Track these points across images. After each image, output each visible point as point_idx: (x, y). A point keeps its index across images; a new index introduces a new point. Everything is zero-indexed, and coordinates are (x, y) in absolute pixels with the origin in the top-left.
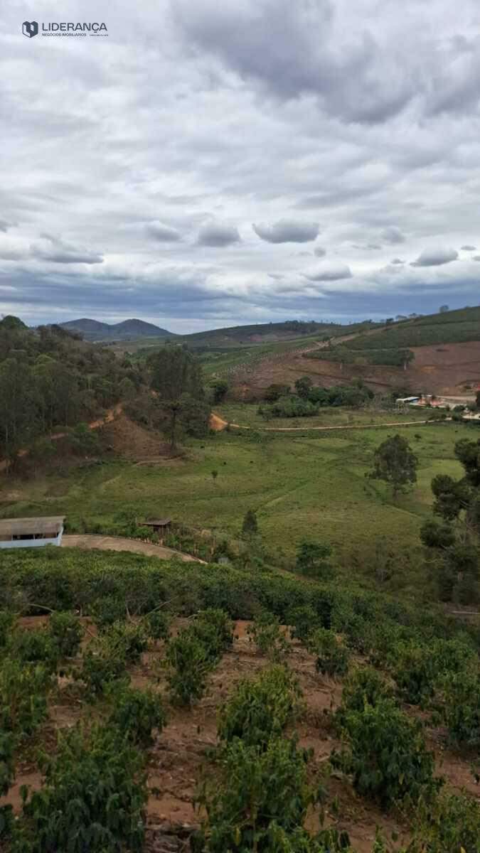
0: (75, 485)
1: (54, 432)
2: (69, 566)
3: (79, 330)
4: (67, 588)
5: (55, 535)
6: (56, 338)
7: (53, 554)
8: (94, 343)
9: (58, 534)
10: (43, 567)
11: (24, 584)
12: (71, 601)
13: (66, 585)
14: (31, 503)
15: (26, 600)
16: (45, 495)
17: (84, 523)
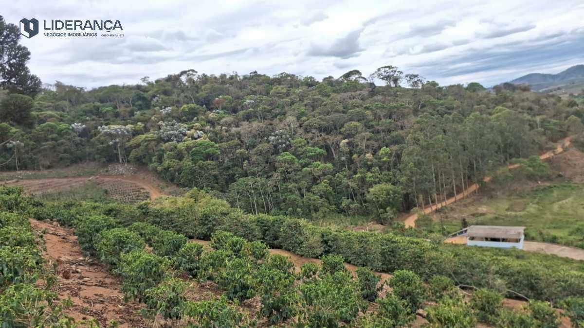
0: (531, 204)
1: (511, 164)
2: (538, 268)
4: (536, 283)
5: (518, 241)
6: (508, 93)
7: (520, 256)
8: (541, 91)
9: (520, 240)
10: (515, 265)
11: (501, 274)
12: (542, 294)
13: (536, 281)
14: (497, 216)
15: (504, 286)
16: (507, 210)
17: (541, 234)
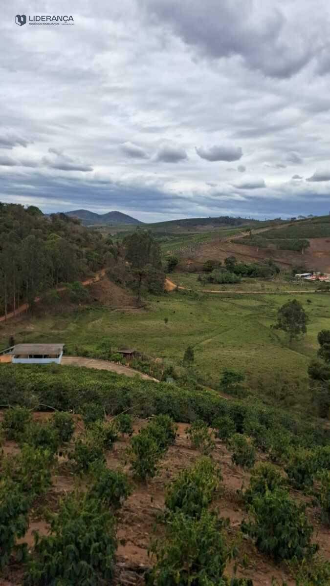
0: (71, 323)
1: (59, 287)
2: (67, 379)
3: (78, 218)
4: (64, 394)
5: (57, 356)
6: (62, 222)
7: (56, 370)
8: (88, 226)
9: (59, 356)
10: (49, 379)
11: (35, 390)
12: (68, 403)
13: (64, 393)
14: (42, 334)
15: (38, 401)
16: (51, 329)
17: (77, 349)
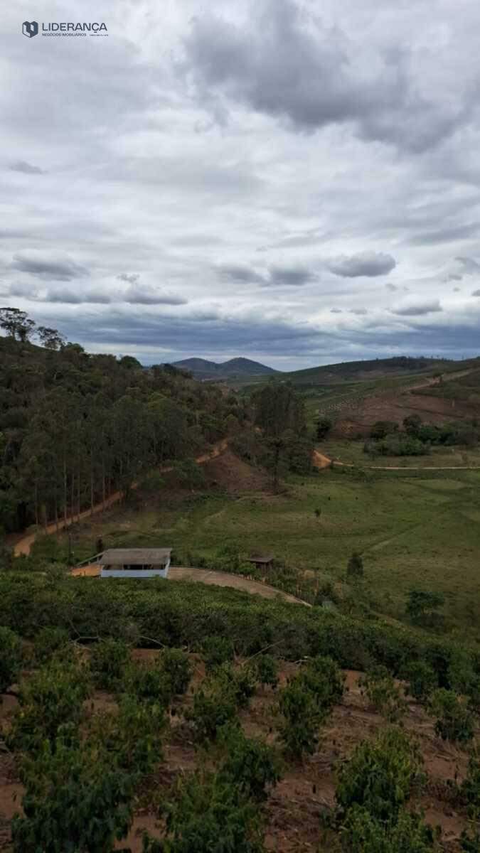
0: (181, 518)
1: (164, 466)
2: (178, 600)
3: (189, 369)
4: (175, 622)
5: (162, 567)
6: (168, 377)
7: (161, 586)
8: (203, 381)
9: (165, 566)
10: (153, 599)
11: (135, 615)
12: (179, 636)
13: (175, 620)
14: (142, 535)
15: (137, 632)
16: (154, 526)
17: (189, 556)
